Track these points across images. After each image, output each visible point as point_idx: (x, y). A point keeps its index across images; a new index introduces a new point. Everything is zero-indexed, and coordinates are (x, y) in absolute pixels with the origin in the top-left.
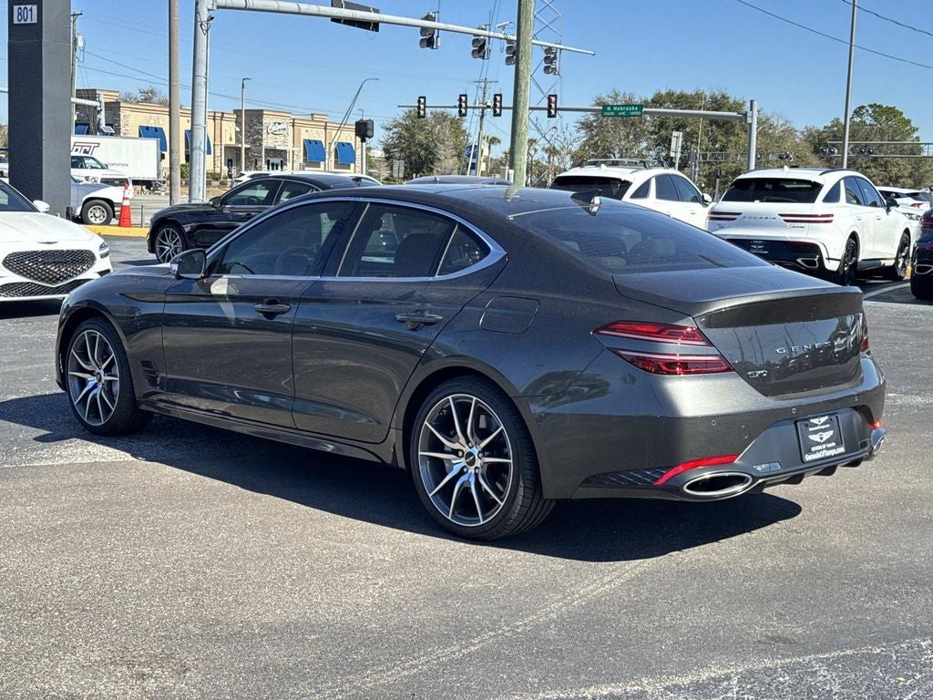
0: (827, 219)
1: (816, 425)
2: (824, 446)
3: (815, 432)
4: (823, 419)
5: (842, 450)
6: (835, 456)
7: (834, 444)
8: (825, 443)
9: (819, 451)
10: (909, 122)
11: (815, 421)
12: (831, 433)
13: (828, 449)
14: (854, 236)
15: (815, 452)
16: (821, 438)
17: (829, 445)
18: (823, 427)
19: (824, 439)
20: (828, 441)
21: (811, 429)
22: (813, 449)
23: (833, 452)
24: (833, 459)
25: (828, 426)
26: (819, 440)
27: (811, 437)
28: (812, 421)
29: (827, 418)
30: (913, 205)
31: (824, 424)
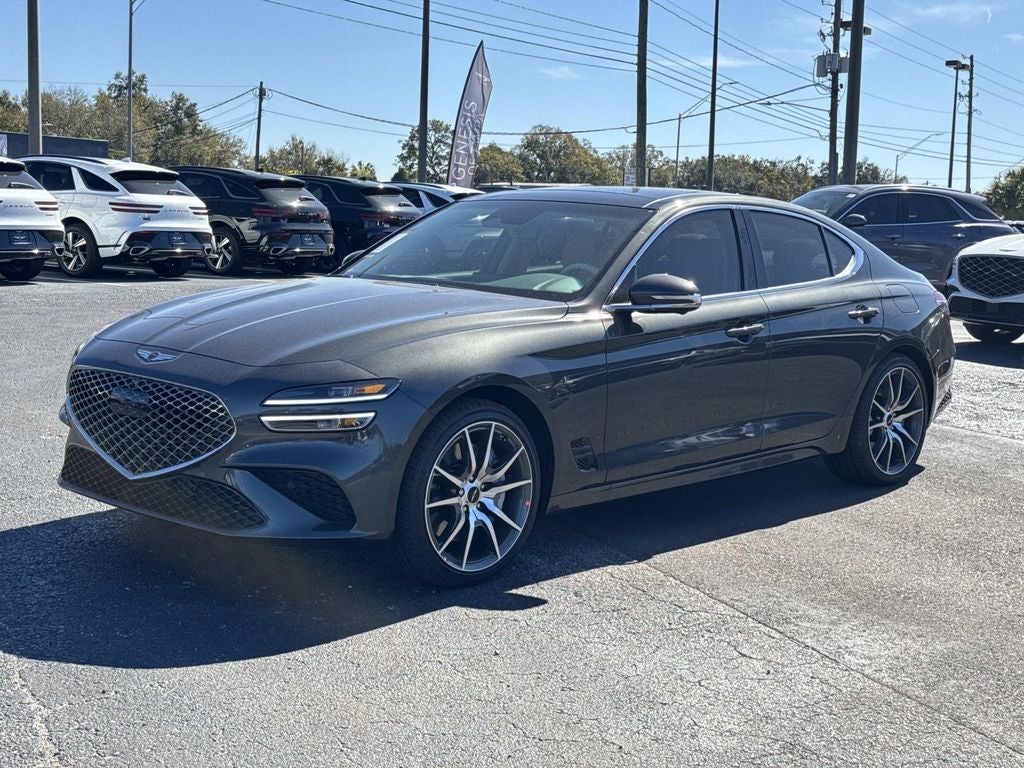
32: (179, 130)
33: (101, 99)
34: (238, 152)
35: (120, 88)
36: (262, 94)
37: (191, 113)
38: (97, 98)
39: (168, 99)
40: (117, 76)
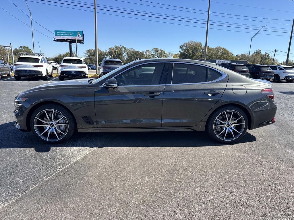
0: (42, 66)
10: (30, 49)
14: (47, 69)
30: (56, 65)
32: (265, 59)
33: (253, 55)
34: (276, 62)
35: (256, 52)
36: (276, 51)
37: (268, 56)
38: (252, 54)
39: (264, 54)
40: (256, 51)
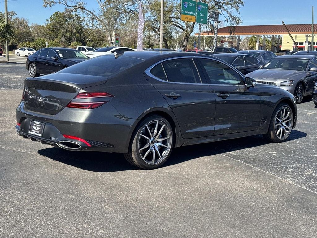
1: (36, 124)
2: (36, 131)
3: (35, 126)
4: (39, 123)
5: (40, 135)
6: (37, 136)
7: (39, 132)
8: (37, 130)
9: (33, 132)
11: (36, 122)
12: (40, 128)
13: (36, 133)
15: (32, 132)
16: (36, 129)
17: (37, 132)
18: (38, 125)
19: (37, 129)
20: (38, 130)
21: (34, 124)
22: (32, 130)
23: (37, 134)
24: (36, 136)
25: (40, 126)
26: (35, 129)
27: (33, 127)
28: (35, 122)
29: (40, 123)
31: (38, 124)
